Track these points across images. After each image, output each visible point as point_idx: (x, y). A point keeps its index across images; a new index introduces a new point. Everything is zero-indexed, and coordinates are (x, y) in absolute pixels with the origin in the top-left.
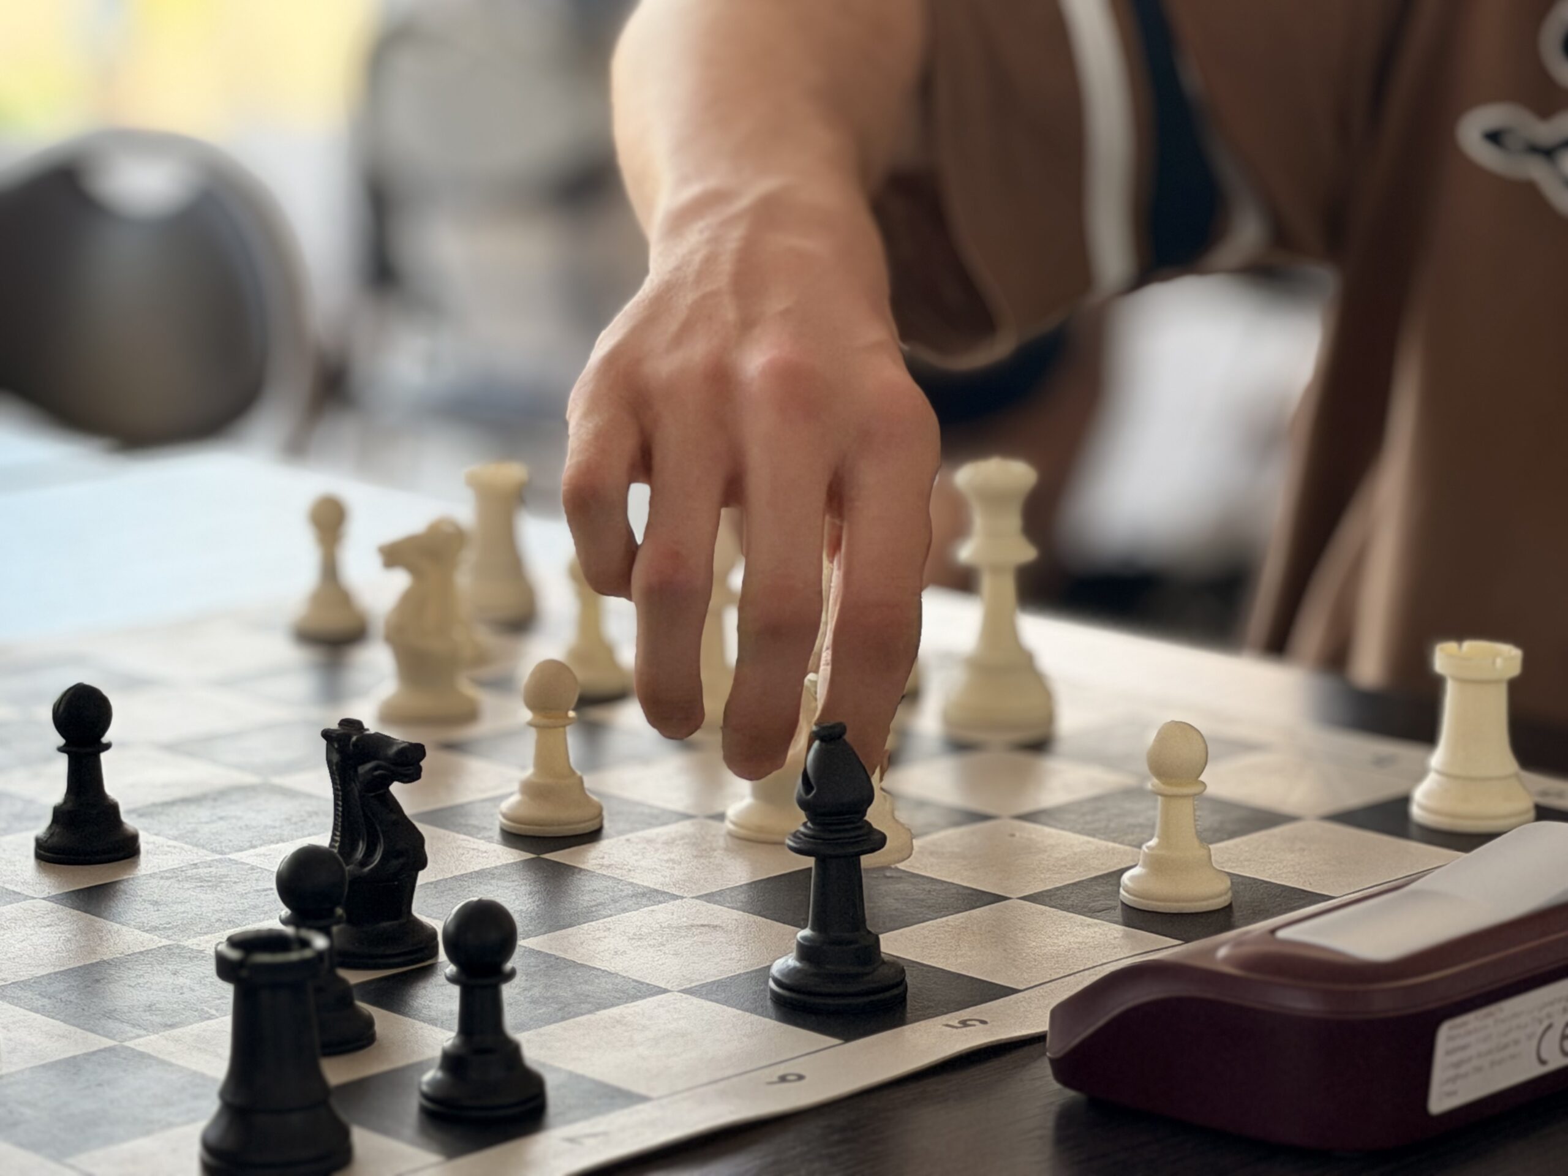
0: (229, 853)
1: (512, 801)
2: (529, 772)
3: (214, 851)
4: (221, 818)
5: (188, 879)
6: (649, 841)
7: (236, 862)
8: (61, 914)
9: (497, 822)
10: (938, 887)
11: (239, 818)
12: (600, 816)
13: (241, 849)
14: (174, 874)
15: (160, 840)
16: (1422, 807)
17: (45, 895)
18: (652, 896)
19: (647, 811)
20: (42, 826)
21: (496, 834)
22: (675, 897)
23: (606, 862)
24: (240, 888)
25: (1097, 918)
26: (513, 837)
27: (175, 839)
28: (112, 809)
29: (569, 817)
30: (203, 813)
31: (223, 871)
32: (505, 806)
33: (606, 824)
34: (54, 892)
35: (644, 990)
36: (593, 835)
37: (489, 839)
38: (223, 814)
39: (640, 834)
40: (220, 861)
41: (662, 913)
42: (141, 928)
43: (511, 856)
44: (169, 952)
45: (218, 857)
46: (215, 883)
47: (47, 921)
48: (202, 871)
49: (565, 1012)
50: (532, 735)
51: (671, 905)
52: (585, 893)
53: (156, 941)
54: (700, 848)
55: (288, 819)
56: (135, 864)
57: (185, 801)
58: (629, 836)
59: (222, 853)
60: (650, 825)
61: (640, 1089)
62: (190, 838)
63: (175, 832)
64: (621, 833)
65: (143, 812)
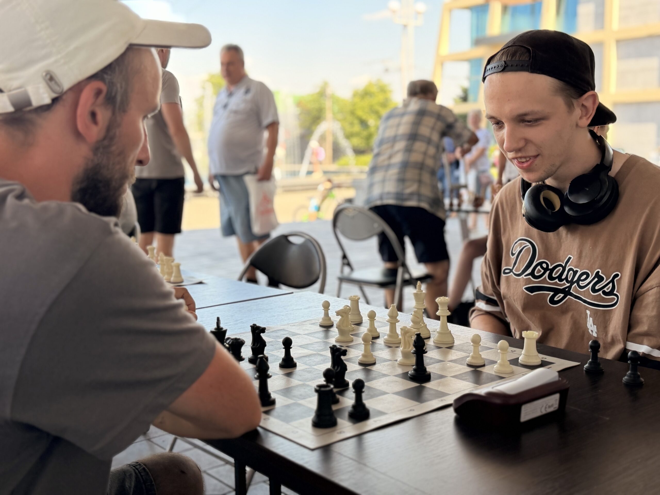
0: (312, 366)
1: (360, 357)
2: (363, 352)
3: (309, 366)
4: (310, 360)
5: (306, 371)
6: (384, 365)
7: (314, 368)
8: (284, 377)
9: (357, 361)
10: (436, 375)
11: (313, 360)
12: (375, 360)
13: (314, 366)
14: (303, 370)
15: (300, 364)
16: (520, 360)
17: (281, 374)
18: (385, 375)
19: (383, 359)
20: (280, 361)
21: (357, 363)
22: (389, 376)
23: (377, 369)
24: (314, 373)
25: (464, 381)
26: (361, 364)
27: (302, 364)
28: (292, 359)
29: (370, 361)
30: (307, 359)
31: (311, 370)
32: (359, 358)
33: (377, 362)
34: (283, 373)
35: (385, 393)
36: (374, 364)
37: (356, 364)
38: (310, 359)
39: (382, 363)
40: (310, 368)
41: (387, 378)
42: (298, 380)
43: (360, 367)
44: (303, 385)
45: (310, 367)
46: (310, 372)
47: (282, 379)
48: (308, 370)
49: (372, 397)
50: (363, 346)
51: (389, 377)
52: (373, 375)
53: (301, 383)
54: (393, 367)
55: (322, 360)
56: (296, 368)
57: (304, 356)
58: (380, 364)
59: (311, 366)
60: (384, 362)
61: (386, 411)
62: (305, 363)
63: (302, 362)
64: (379, 363)
65: (296, 359)
